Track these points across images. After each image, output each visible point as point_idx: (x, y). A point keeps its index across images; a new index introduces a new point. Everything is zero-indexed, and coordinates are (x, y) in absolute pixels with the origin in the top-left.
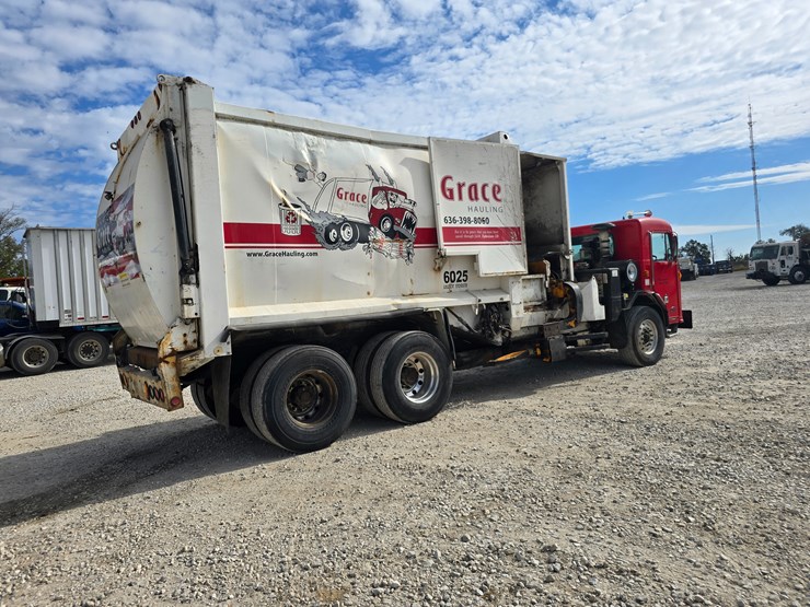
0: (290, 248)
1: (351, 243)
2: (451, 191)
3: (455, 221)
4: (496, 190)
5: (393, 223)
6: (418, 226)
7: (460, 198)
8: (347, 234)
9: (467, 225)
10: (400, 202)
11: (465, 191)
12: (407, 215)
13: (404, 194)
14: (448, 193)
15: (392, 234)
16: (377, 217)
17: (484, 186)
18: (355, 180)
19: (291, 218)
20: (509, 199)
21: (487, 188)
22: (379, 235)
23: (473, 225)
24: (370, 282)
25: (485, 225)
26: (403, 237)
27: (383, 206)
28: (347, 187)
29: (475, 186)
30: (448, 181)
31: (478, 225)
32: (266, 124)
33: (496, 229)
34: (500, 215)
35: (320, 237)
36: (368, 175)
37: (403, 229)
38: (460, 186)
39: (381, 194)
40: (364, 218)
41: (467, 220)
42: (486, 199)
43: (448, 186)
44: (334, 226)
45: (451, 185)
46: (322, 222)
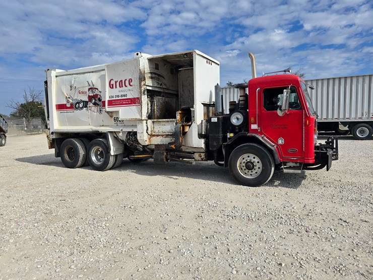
0: (69, 110)
1: (82, 108)
2: (113, 85)
3: (113, 97)
4: (130, 81)
6: (102, 100)
7: (116, 87)
8: (81, 105)
9: (118, 98)
10: (97, 92)
11: (118, 84)
12: (99, 96)
13: (97, 89)
14: (111, 86)
15: (95, 104)
16: (90, 98)
18: (83, 87)
19: (68, 102)
20: (136, 84)
21: (126, 81)
22: (91, 104)
23: (120, 98)
24: (90, 121)
25: (125, 98)
26: (98, 105)
27: (91, 95)
28: (81, 90)
29: (122, 81)
30: (112, 81)
31: (122, 98)
32: (66, 75)
33: (129, 99)
34: (132, 92)
35: (74, 107)
36: (87, 85)
37: (97, 102)
38: (116, 82)
39: (91, 90)
40: (87, 100)
41: (118, 96)
42: (126, 86)
43: (111, 83)
44: (78, 103)
45: (113, 82)
46: (74, 102)
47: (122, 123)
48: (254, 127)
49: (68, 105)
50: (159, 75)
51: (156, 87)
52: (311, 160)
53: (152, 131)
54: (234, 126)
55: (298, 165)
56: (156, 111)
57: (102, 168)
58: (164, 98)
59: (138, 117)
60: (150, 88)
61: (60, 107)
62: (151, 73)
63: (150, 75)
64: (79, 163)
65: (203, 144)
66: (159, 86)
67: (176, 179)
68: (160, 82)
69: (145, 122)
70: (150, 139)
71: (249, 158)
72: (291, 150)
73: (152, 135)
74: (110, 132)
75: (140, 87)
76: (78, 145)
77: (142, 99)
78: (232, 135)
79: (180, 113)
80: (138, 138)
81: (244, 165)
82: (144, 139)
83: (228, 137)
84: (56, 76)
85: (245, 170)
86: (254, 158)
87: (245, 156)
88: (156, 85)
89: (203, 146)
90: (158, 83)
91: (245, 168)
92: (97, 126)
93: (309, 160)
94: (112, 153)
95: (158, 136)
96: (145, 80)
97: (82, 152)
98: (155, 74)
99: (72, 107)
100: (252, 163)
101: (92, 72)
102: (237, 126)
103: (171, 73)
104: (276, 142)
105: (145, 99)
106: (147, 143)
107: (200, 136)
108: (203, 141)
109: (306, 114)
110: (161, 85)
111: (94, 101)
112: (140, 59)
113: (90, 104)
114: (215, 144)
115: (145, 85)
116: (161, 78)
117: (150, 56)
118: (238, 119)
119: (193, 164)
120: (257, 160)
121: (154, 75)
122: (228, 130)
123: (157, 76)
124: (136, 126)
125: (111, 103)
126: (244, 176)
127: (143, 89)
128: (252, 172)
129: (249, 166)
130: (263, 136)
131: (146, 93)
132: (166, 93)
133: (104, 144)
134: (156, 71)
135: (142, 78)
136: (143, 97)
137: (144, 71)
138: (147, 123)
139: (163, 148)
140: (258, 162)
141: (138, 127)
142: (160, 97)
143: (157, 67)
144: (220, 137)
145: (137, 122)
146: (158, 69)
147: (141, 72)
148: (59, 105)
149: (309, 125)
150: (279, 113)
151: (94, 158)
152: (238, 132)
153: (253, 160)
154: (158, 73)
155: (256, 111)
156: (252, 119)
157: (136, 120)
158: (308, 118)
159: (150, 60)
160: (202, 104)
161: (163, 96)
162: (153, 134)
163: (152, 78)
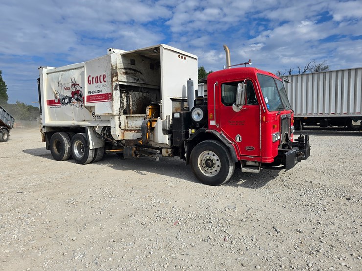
0: (57, 106)
1: (67, 103)
2: (90, 81)
3: (91, 93)
4: (104, 76)
5: (77, 96)
6: (82, 96)
7: (93, 83)
8: (66, 101)
9: (94, 94)
10: (78, 88)
11: (94, 79)
12: (80, 92)
13: (78, 85)
15: (77, 99)
16: (73, 93)
17: (101, 76)
18: (68, 83)
19: (56, 97)
20: (109, 80)
23: (96, 94)
24: (73, 115)
25: (101, 93)
26: (80, 100)
27: (74, 91)
28: (66, 86)
29: (97, 77)
30: (90, 77)
31: (98, 94)
32: (55, 72)
33: (104, 94)
34: (105, 87)
35: (61, 102)
36: (71, 81)
37: (79, 97)
38: (93, 78)
39: (73, 86)
40: (71, 95)
41: (95, 92)
42: (101, 82)
43: (90, 79)
44: (64, 99)
45: (91, 79)
46: (61, 98)
47: (99, 118)
48: (213, 123)
49: (56, 101)
50: (135, 71)
51: (132, 82)
52: (269, 159)
53: (125, 126)
54: (195, 122)
55: (257, 164)
56: (131, 106)
57: (82, 161)
58: (141, 93)
59: (110, 112)
60: (125, 84)
61: (51, 102)
62: (125, 68)
63: (124, 71)
64: (65, 156)
65: (168, 140)
66: (135, 81)
67: (145, 174)
68: (136, 78)
69: (117, 117)
70: (123, 134)
71: (209, 156)
72: (248, 148)
73: (125, 130)
74: (89, 127)
75: (112, 83)
76: (64, 138)
77: (114, 95)
78: (193, 131)
79: (149, 109)
80: (112, 133)
81: (204, 162)
82: (117, 134)
83: (190, 133)
84: (47, 74)
85: (205, 167)
86: (214, 155)
87: (206, 152)
88: (131, 80)
89: (167, 142)
90: (134, 78)
91: (205, 165)
92: (79, 121)
93: (266, 159)
94: (91, 147)
95: (130, 131)
96: (117, 75)
97: (67, 146)
98: (130, 69)
99: (59, 103)
100: (212, 161)
101: (76, 69)
102: (198, 122)
103: (151, 69)
104: (233, 139)
105: (117, 94)
106: (120, 138)
107: (165, 131)
108: (167, 137)
109: (262, 110)
110: (138, 80)
111: (76, 97)
112: (112, 55)
113: (74, 100)
114: (178, 140)
115: (117, 80)
116: (138, 74)
117: (123, 52)
118: (199, 114)
119: (157, 160)
120: (216, 157)
121: (128, 71)
122: (190, 126)
123: (132, 71)
124: (109, 121)
125: (90, 99)
126: (205, 174)
127: (115, 84)
128: (211, 170)
129: (209, 164)
130: (221, 132)
131: (118, 88)
132: (144, 88)
133: (84, 138)
134: (131, 67)
135: (114, 74)
136: (115, 92)
137: (117, 67)
138: (119, 118)
139: (132, 144)
140: (217, 160)
141: (111, 122)
142: (137, 93)
143: (133, 62)
144: (183, 133)
145: (111, 117)
146: (134, 65)
147: (112, 69)
148: (50, 101)
149: (266, 121)
150: (235, 109)
151: (76, 152)
152: (199, 128)
153: (213, 158)
154: (134, 69)
155: (214, 107)
156: (211, 115)
157: (109, 115)
158: (264, 114)
159: (124, 56)
160: (171, 99)
161: (141, 92)
162: (127, 129)
163: (126, 73)
